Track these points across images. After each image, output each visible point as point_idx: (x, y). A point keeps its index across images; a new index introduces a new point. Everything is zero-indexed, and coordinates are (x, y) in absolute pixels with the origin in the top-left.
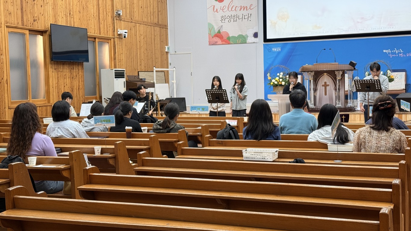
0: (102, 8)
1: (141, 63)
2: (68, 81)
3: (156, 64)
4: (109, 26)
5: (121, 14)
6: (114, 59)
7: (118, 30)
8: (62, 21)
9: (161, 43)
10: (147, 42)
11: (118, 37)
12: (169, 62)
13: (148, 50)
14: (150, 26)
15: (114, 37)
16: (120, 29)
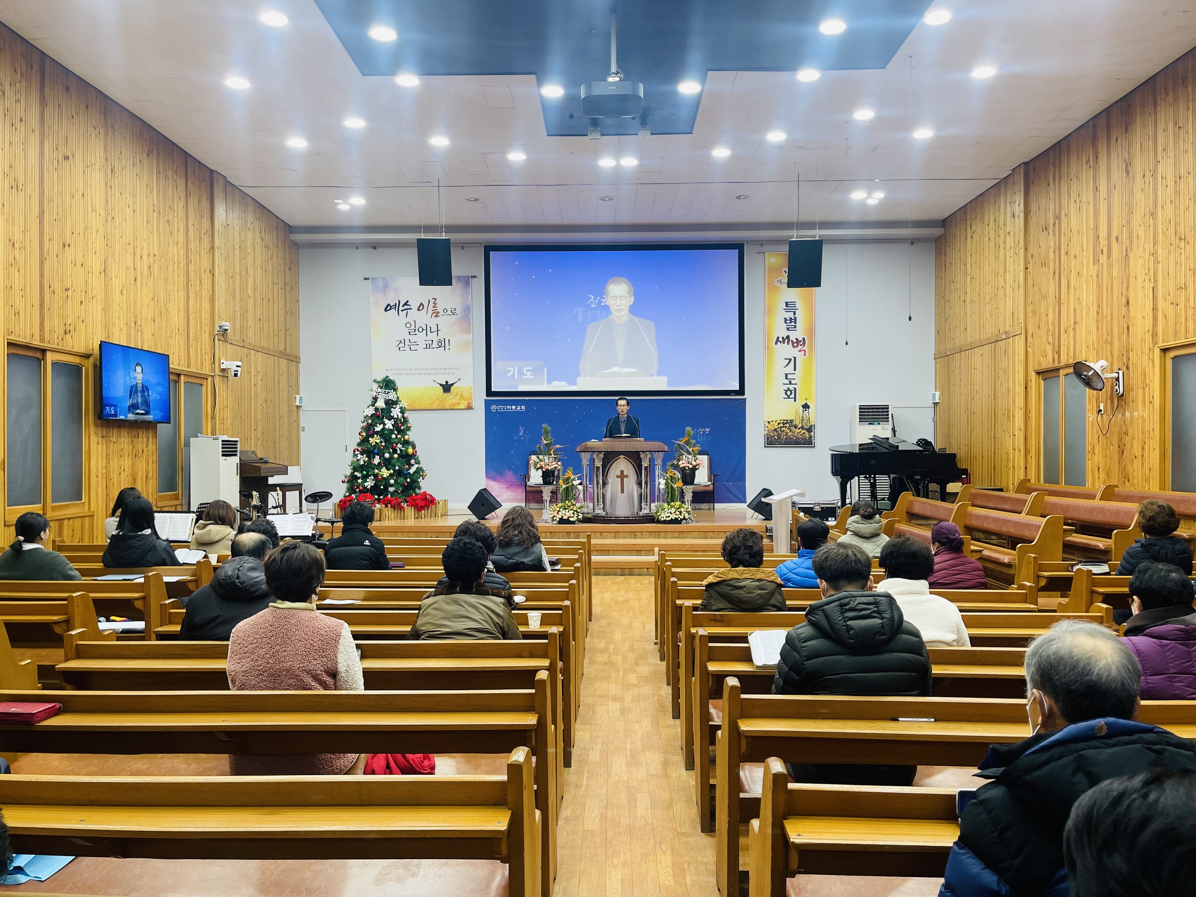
0: (193, 316)
1: (257, 427)
2: (127, 462)
4: (204, 351)
5: (229, 330)
6: (212, 418)
7: (222, 361)
8: (120, 337)
9: (288, 389)
10: (267, 387)
11: (221, 374)
12: (302, 425)
13: (268, 402)
14: (272, 356)
15: (213, 374)
16: (227, 360)
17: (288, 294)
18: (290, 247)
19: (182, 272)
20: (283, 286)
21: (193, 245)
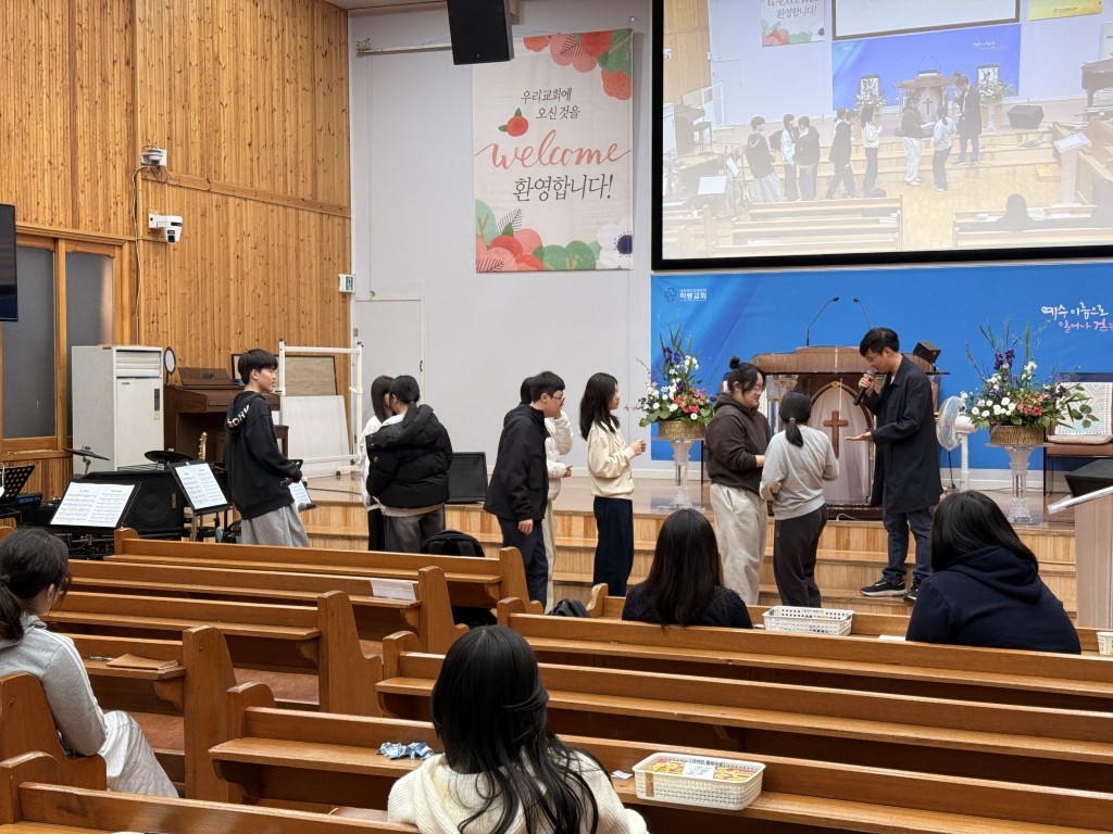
0: (87, 139)
1: (243, 329)
3: (303, 331)
4: (113, 200)
5: (163, 162)
6: (133, 314)
7: (151, 216)
9: (322, 264)
10: (267, 259)
11: (150, 238)
12: (353, 325)
13: (271, 283)
14: (281, 208)
15: (132, 238)
16: (161, 214)
17: (320, 98)
18: (324, 17)
19: (59, 63)
20: (308, 86)
21: (85, 17)
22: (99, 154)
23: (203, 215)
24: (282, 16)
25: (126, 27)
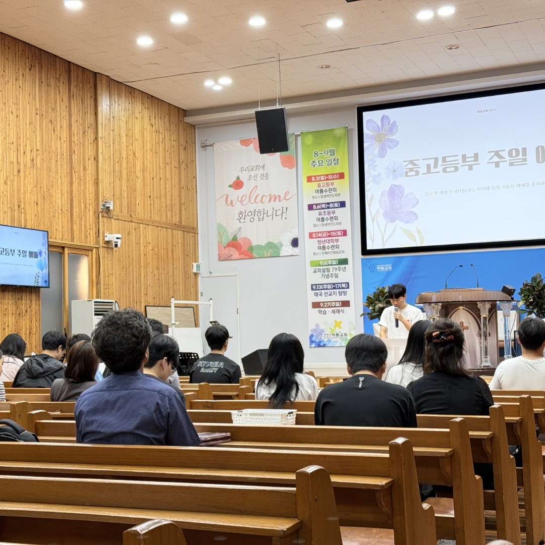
0: (77, 197)
1: (147, 291)
3: (176, 293)
4: (88, 227)
5: (111, 208)
6: (97, 284)
7: (106, 235)
9: (184, 258)
10: (159, 256)
11: (105, 246)
12: (200, 290)
13: (160, 270)
14: (164, 229)
15: (97, 246)
16: (110, 233)
17: (183, 172)
18: (184, 130)
19: (65, 162)
20: (177, 165)
21: (76, 138)
22: (82, 204)
23: (129, 234)
24: (165, 132)
25: (94, 141)
